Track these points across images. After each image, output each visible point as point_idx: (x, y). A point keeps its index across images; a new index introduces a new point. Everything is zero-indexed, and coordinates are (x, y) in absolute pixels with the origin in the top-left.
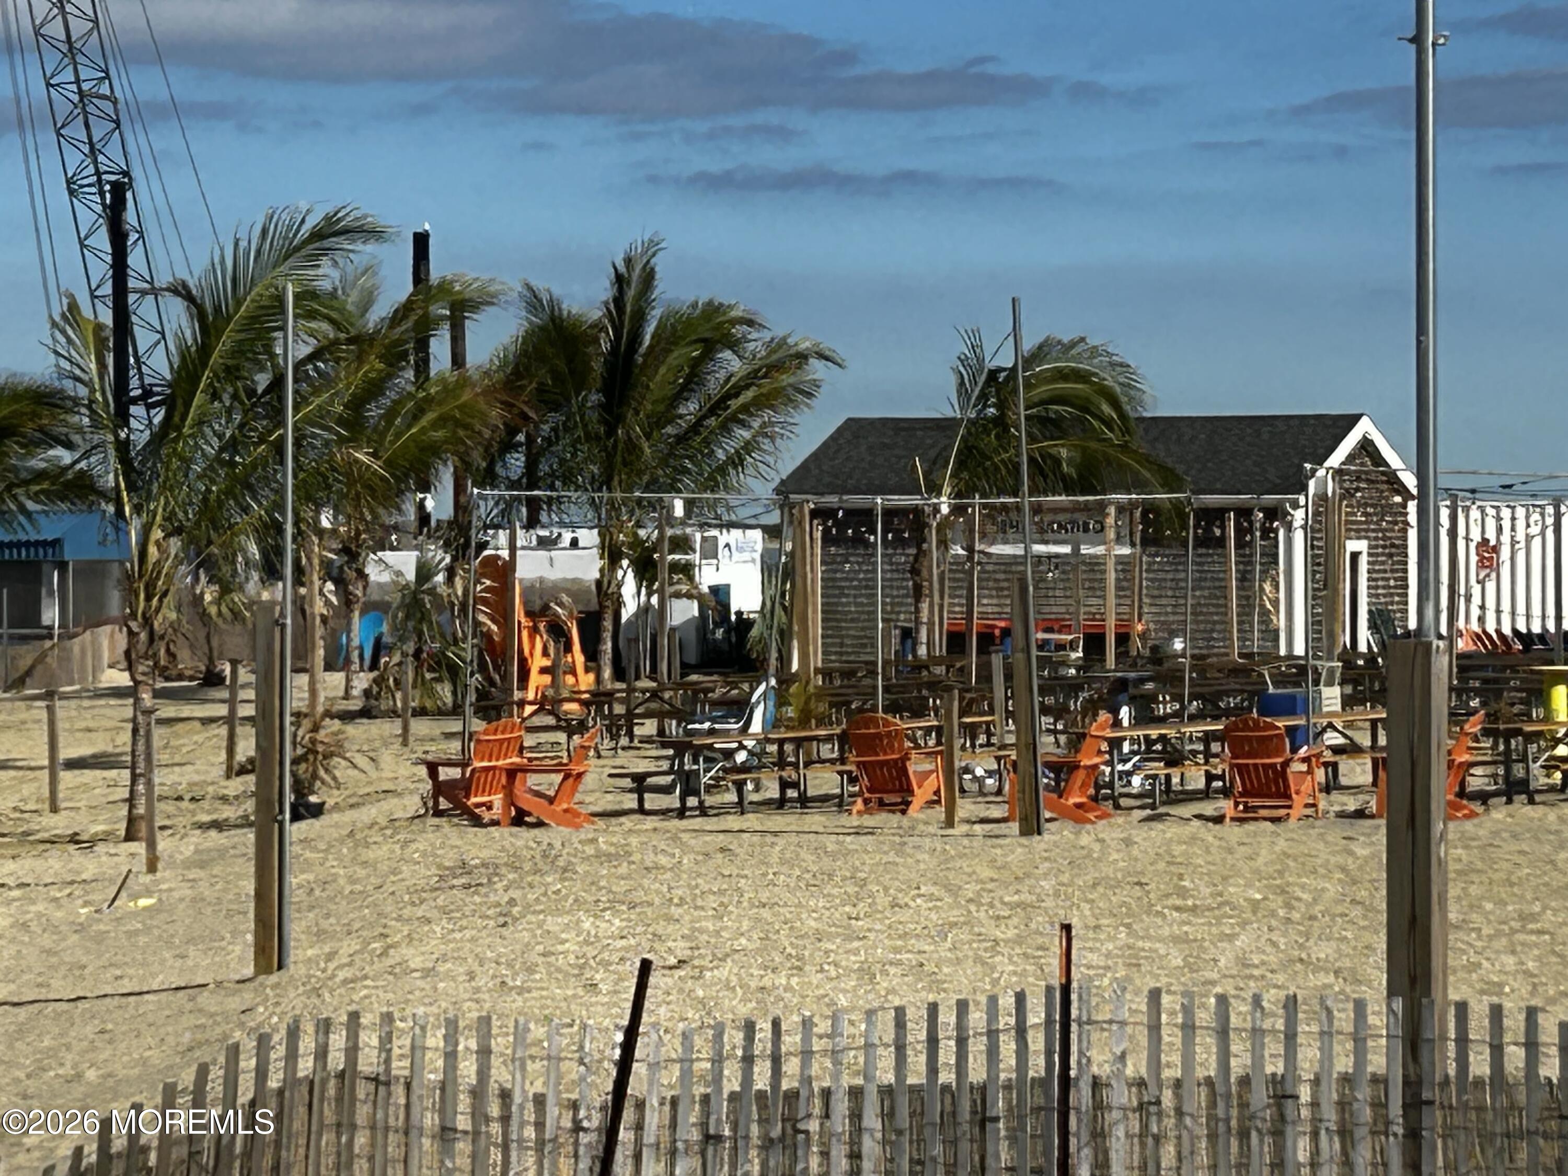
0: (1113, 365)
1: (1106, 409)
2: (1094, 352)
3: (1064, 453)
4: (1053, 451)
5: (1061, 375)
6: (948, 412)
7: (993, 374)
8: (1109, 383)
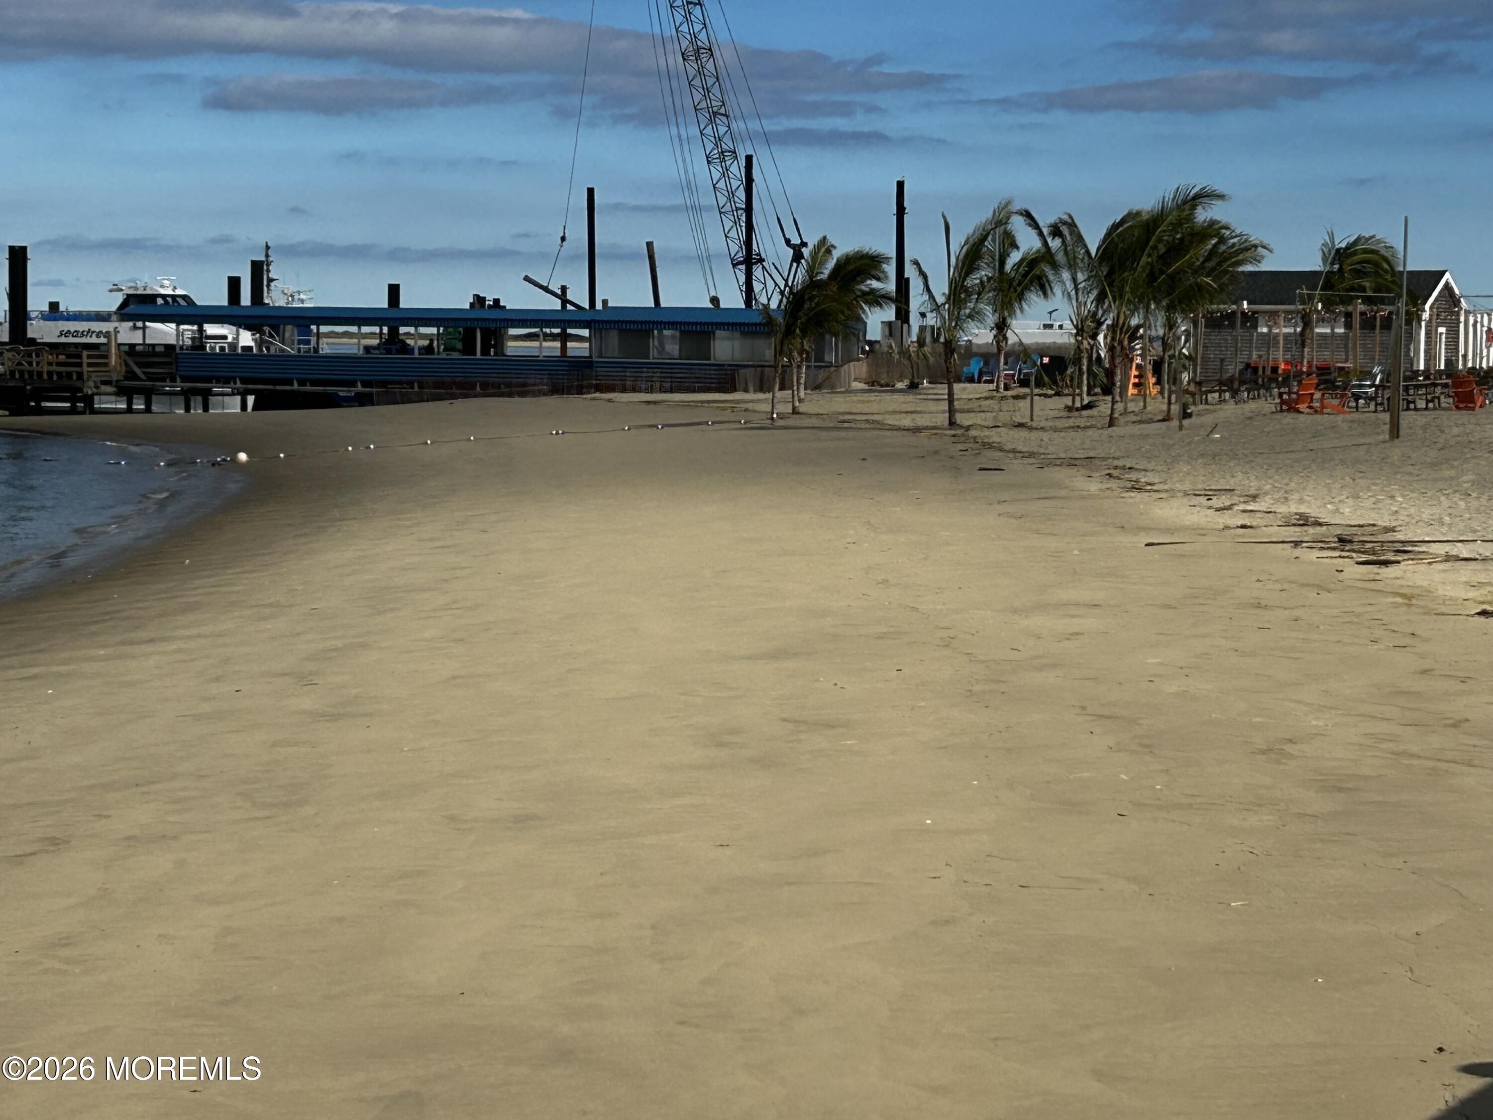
0: (1386, 247)
1: (1386, 266)
2: (1379, 241)
3: (1367, 284)
4: (1363, 284)
5: (1365, 251)
6: (1317, 269)
7: (1338, 250)
8: (1386, 254)
